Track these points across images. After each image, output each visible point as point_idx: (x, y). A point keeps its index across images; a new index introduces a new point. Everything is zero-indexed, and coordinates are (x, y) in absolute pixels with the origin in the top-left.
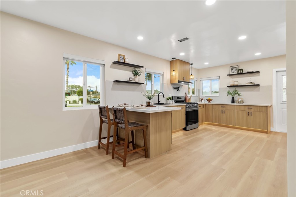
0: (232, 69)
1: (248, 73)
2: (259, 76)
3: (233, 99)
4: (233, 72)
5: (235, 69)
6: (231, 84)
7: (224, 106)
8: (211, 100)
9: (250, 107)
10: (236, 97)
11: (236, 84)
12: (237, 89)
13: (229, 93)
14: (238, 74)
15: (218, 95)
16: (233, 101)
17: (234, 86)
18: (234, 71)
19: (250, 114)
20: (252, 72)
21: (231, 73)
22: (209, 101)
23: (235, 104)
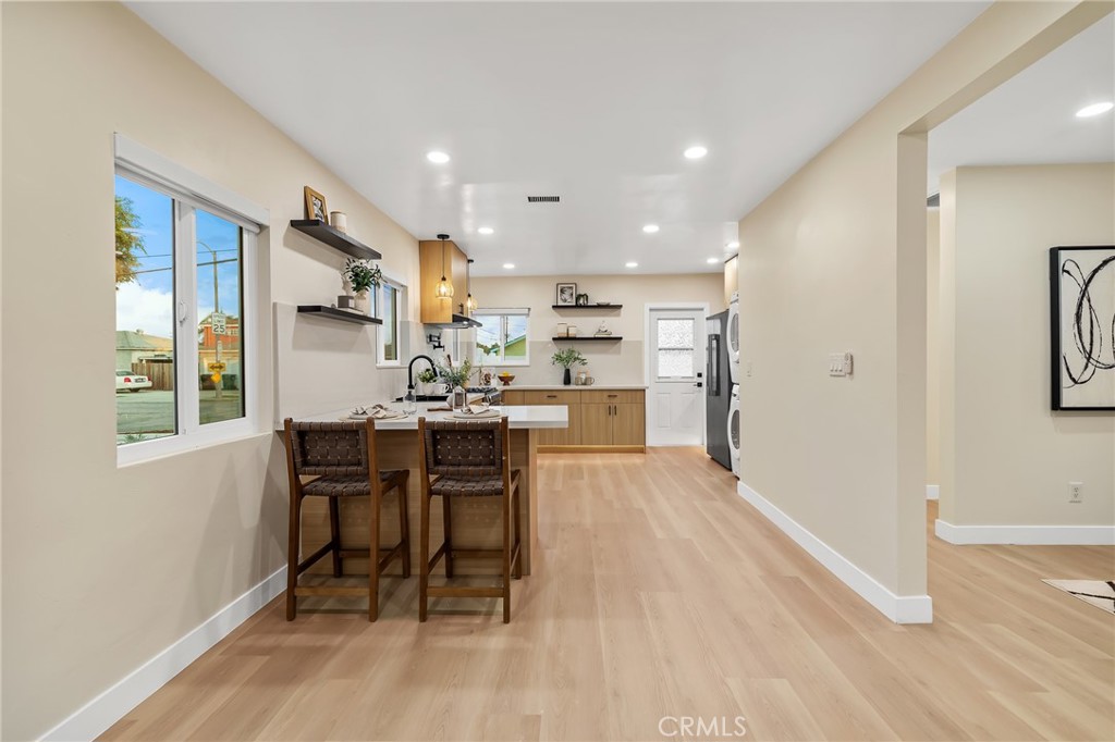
0: (562, 291)
1: (599, 306)
2: (619, 315)
3: (567, 372)
4: (565, 301)
5: (568, 292)
6: (562, 332)
7: (554, 393)
8: (512, 378)
9: (612, 393)
10: (575, 369)
11: (572, 333)
12: (577, 347)
13: (559, 358)
14: (577, 306)
15: (527, 363)
16: (567, 381)
17: (568, 339)
18: (566, 296)
19: (612, 411)
20: (607, 306)
21: (561, 304)
22: (505, 380)
23: (572, 387)
